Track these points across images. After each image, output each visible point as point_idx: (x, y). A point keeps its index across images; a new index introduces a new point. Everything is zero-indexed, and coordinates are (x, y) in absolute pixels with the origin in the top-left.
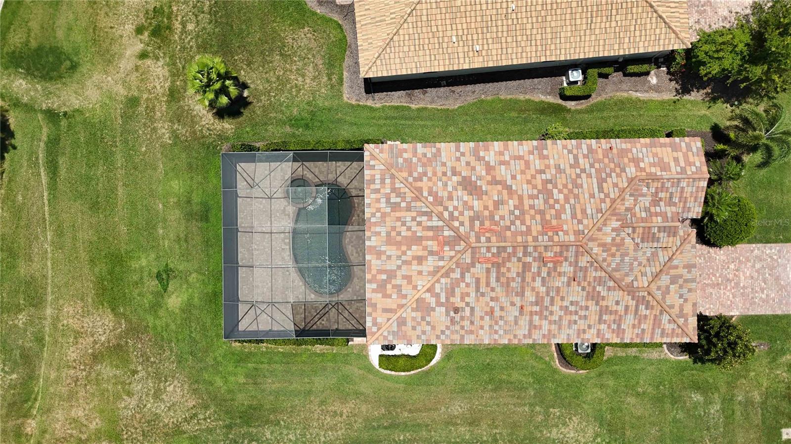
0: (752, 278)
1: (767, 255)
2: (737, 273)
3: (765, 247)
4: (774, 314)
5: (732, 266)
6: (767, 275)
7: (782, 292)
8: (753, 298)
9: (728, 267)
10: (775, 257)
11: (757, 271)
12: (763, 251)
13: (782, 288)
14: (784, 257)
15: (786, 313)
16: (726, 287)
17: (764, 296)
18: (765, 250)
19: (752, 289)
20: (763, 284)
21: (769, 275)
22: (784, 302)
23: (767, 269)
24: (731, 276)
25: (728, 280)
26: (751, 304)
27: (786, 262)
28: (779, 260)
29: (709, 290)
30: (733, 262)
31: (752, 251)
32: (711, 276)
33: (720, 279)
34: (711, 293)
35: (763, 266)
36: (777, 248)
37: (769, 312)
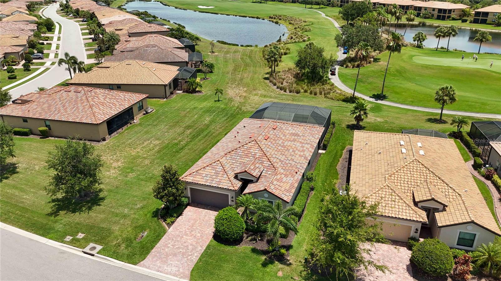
0: (185, 242)
1: (194, 253)
2: (193, 236)
3: (200, 254)
4: (155, 248)
5: (199, 235)
6: (181, 250)
7: (165, 255)
8: (173, 239)
9: (199, 233)
10: (189, 257)
11: (187, 246)
12: (198, 252)
13: (167, 255)
14: (186, 262)
15: (150, 254)
16: (188, 229)
17: (169, 245)
18: (198, 253)
19: (178, 241)
20: (177, 247)
21: (181, 251)
22: (158, 255)
23: (185, 251)
24: (193, 233)
25: (192, 231)
26: (170, 238)
27: (182, 263)
28: (186, 259)
29: (192, 222)
30: (201, 236)
31: (201, 246)
32: (199, 224)
33: (195, 228)
34: (190, 222)
35: (189, 250)
36: (195, 260)
37: (158, 245)
